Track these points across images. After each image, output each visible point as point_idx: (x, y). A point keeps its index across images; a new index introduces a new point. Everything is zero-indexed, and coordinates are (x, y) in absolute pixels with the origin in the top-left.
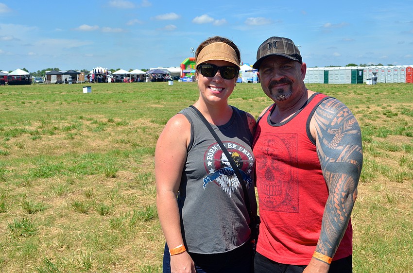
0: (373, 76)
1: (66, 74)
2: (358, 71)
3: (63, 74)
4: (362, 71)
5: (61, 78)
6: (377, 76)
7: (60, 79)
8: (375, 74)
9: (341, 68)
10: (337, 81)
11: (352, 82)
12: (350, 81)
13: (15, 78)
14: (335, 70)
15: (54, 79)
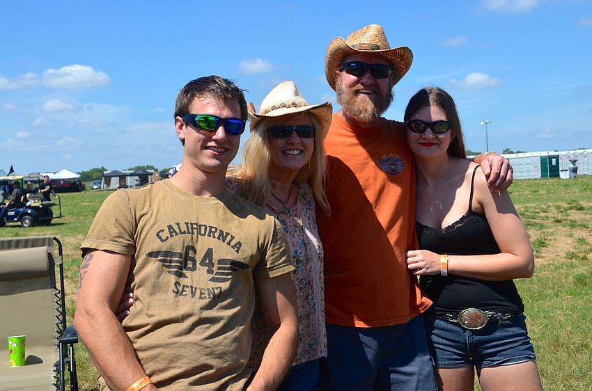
0: (572, 166)
1: (131, 175)
2: (550, 158)
3: (128, 175)
4: (557, 158)
5: (125, 182)
6: (577, 165)
7: (123, 183)
8: (574, 162)
9: (526, 155)
10: (522, 174)
11: (542, 176)
12: (539, 175)
13: (62, 182)
14: (518, 158)
15: (115, 182)
